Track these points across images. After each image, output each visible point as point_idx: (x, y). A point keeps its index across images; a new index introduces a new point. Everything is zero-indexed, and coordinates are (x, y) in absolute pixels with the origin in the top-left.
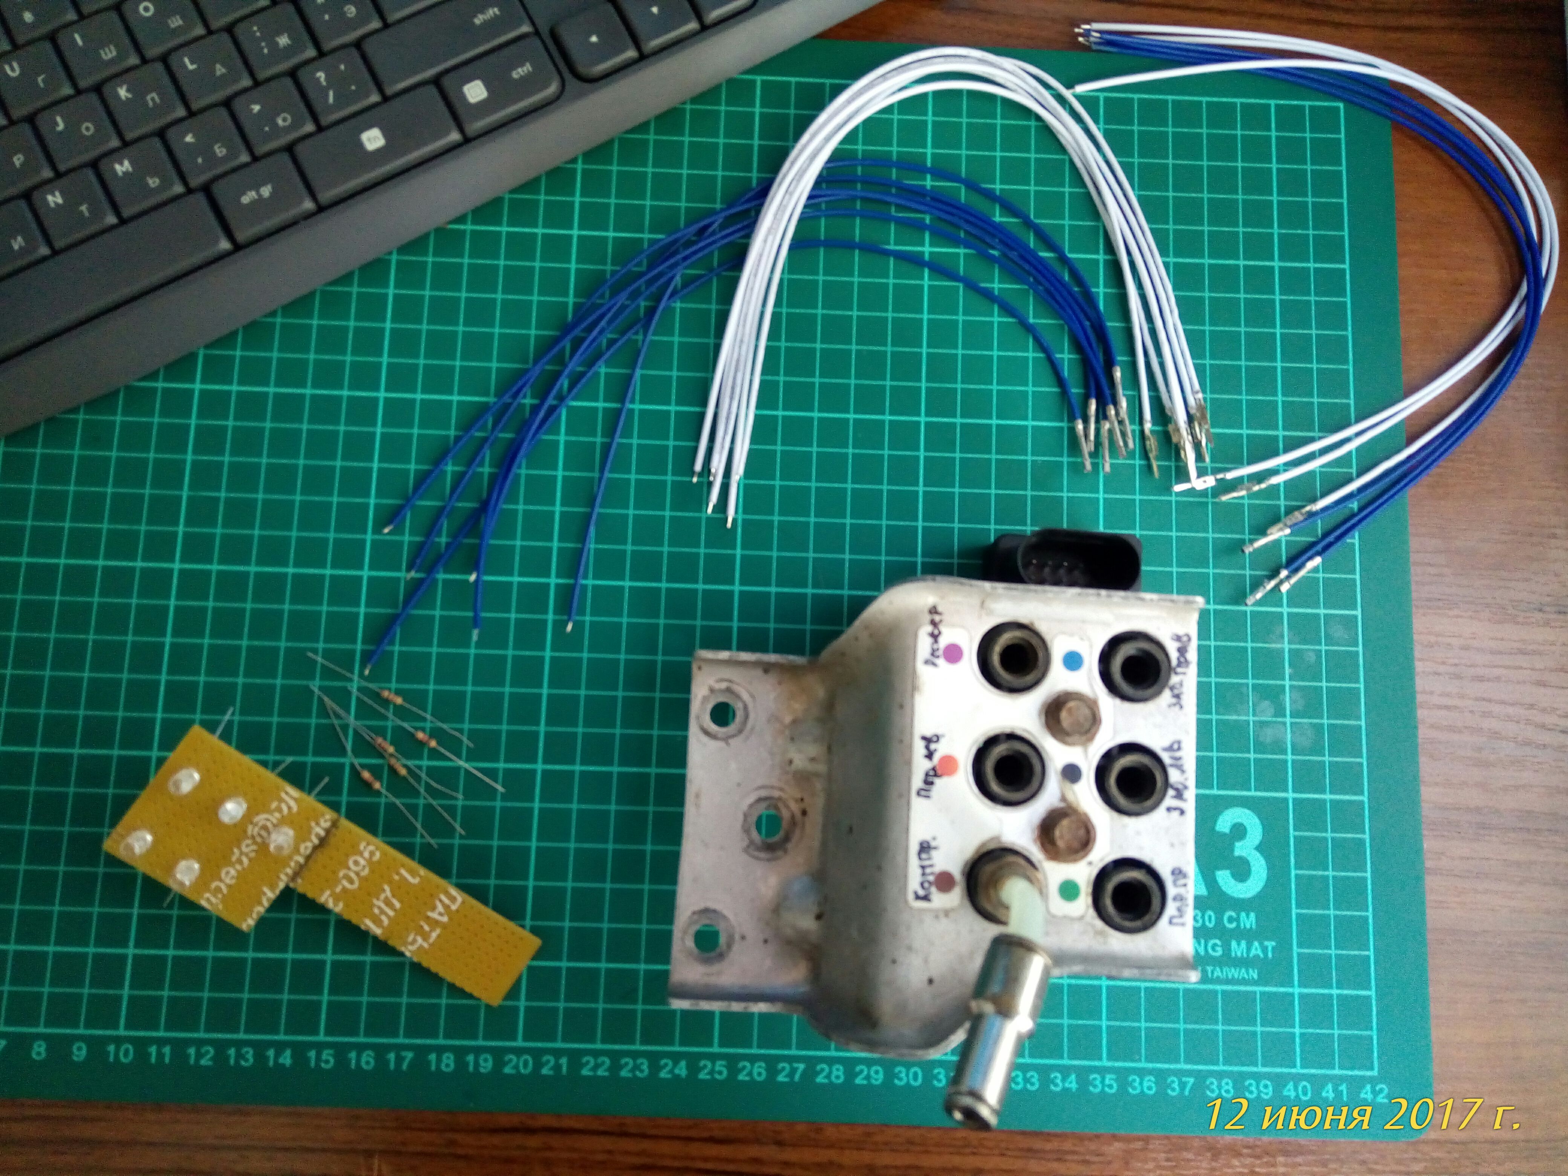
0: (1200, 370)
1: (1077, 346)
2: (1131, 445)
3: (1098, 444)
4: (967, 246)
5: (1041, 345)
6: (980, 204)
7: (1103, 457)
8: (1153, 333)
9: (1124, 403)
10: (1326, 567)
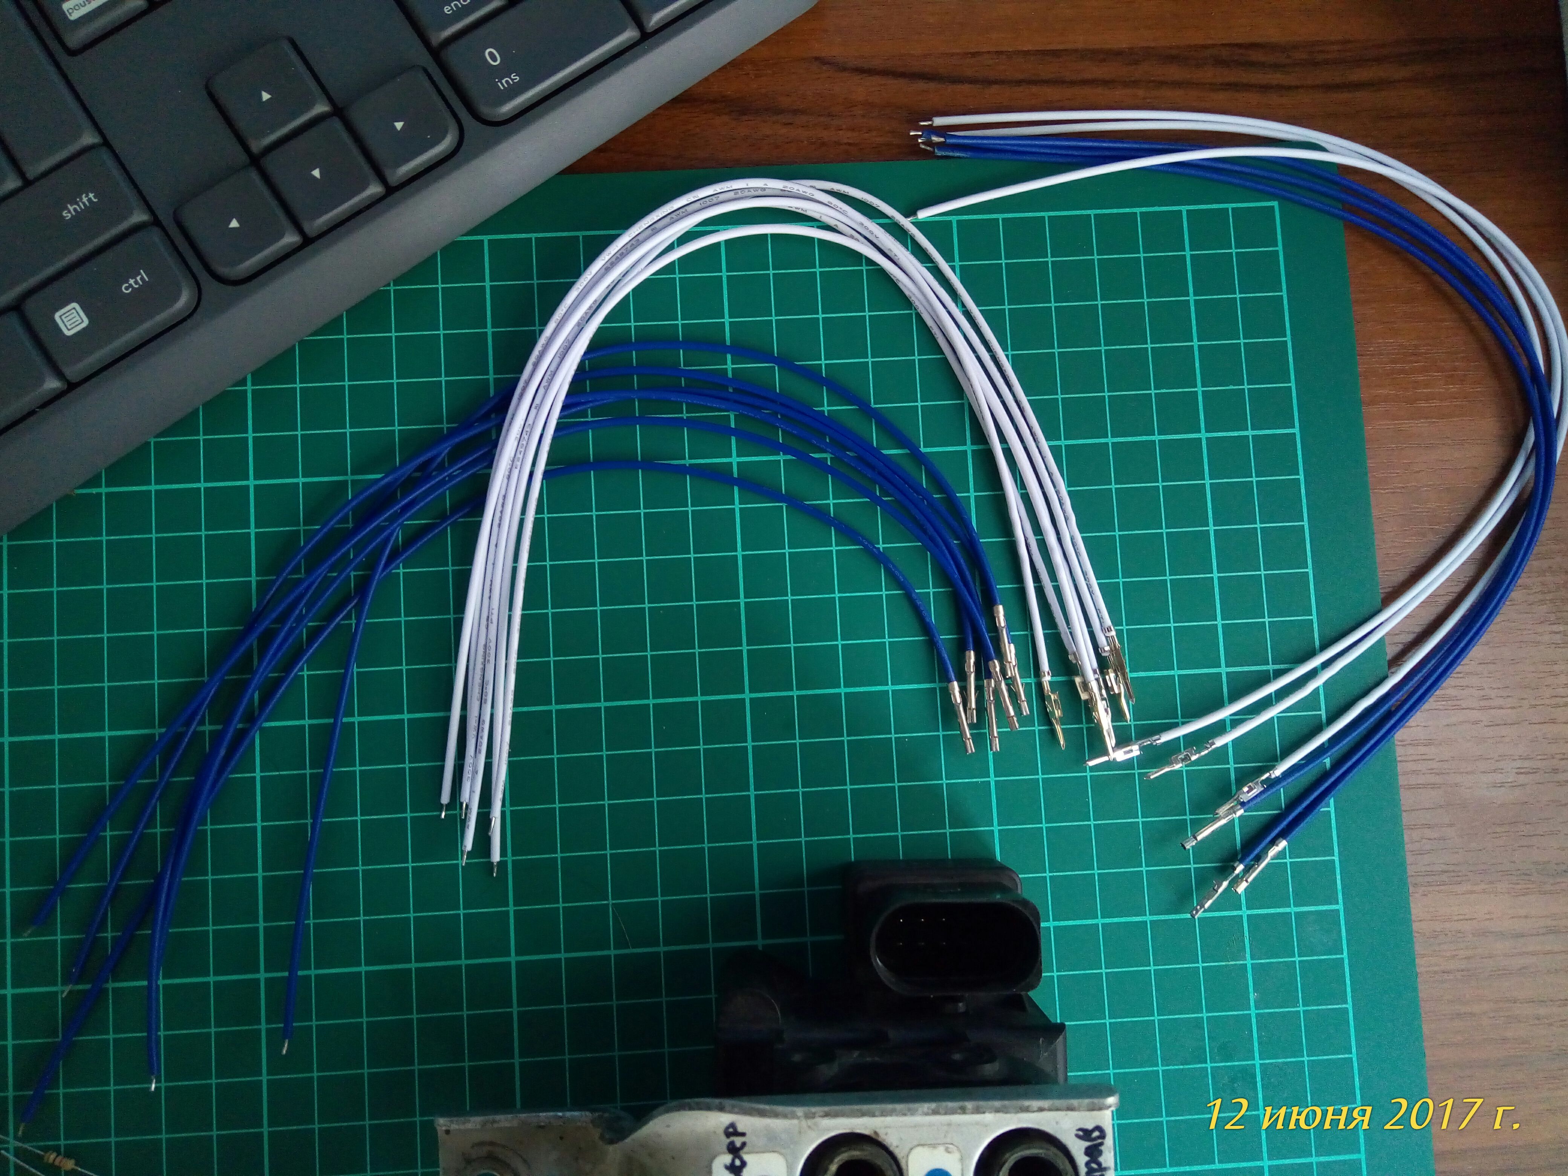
0: (1109, 593)
1: (943, 577)
2: (1026, 710)
3: (981, 709)
4: (786, 450)
5: (896, 580)
6: (801, 389)
7: (990, 727)
8: (1043, 546)
9: (1011, 651)
10: (1293, 851)
